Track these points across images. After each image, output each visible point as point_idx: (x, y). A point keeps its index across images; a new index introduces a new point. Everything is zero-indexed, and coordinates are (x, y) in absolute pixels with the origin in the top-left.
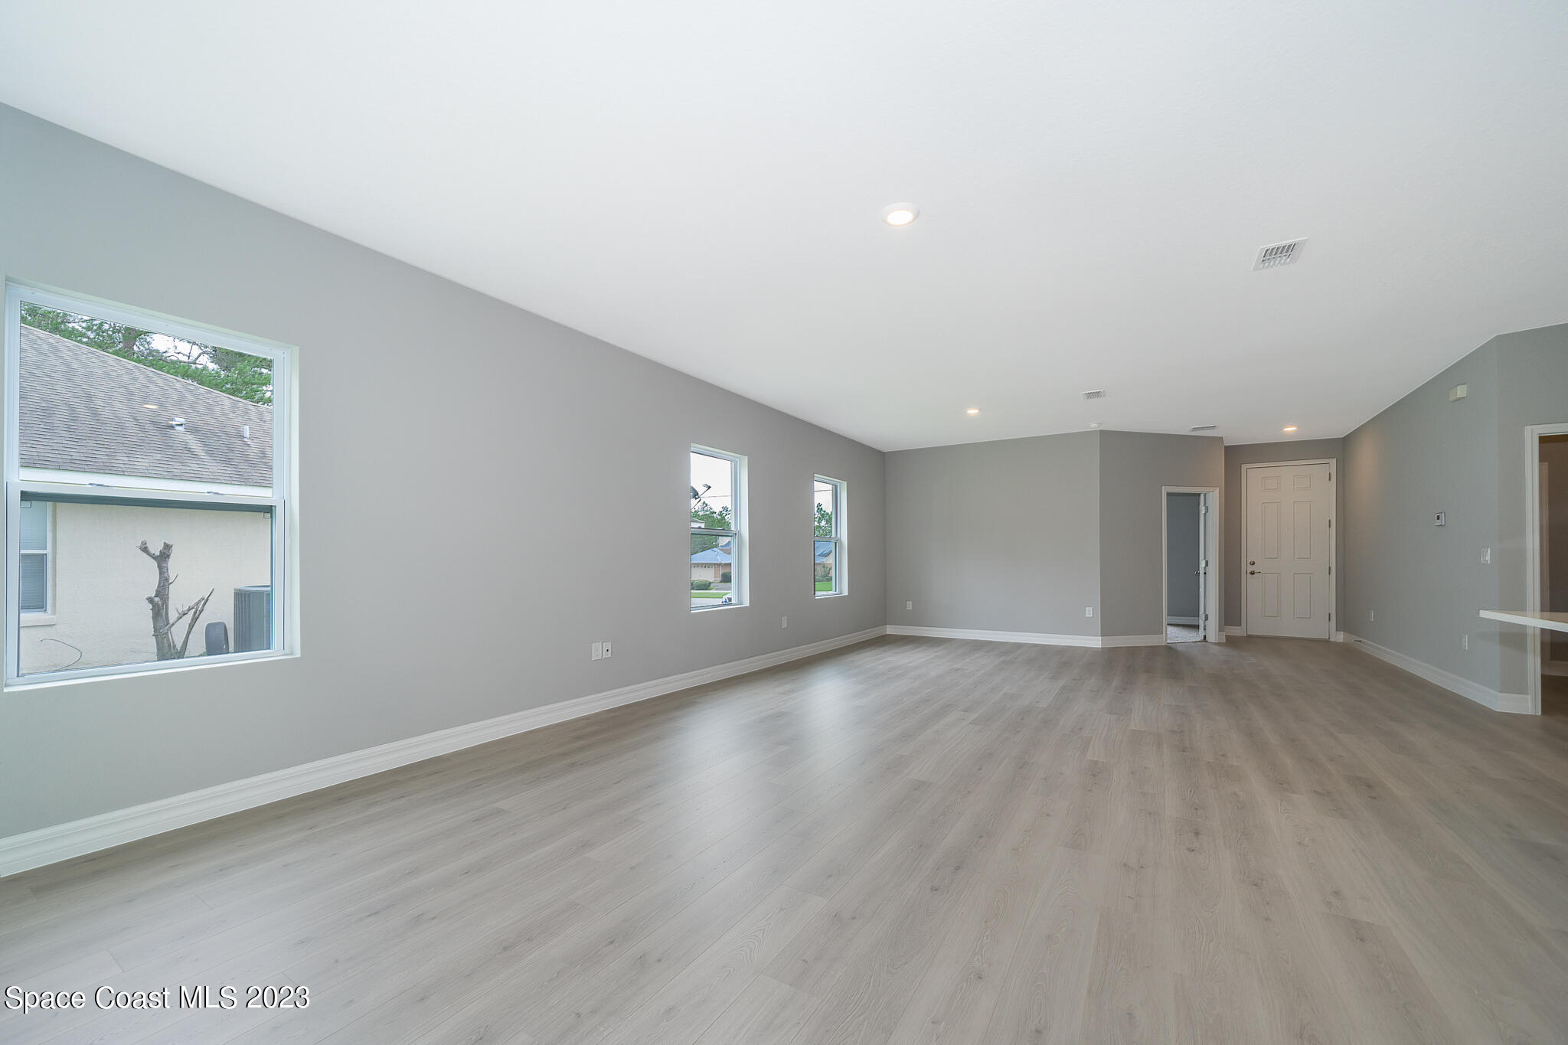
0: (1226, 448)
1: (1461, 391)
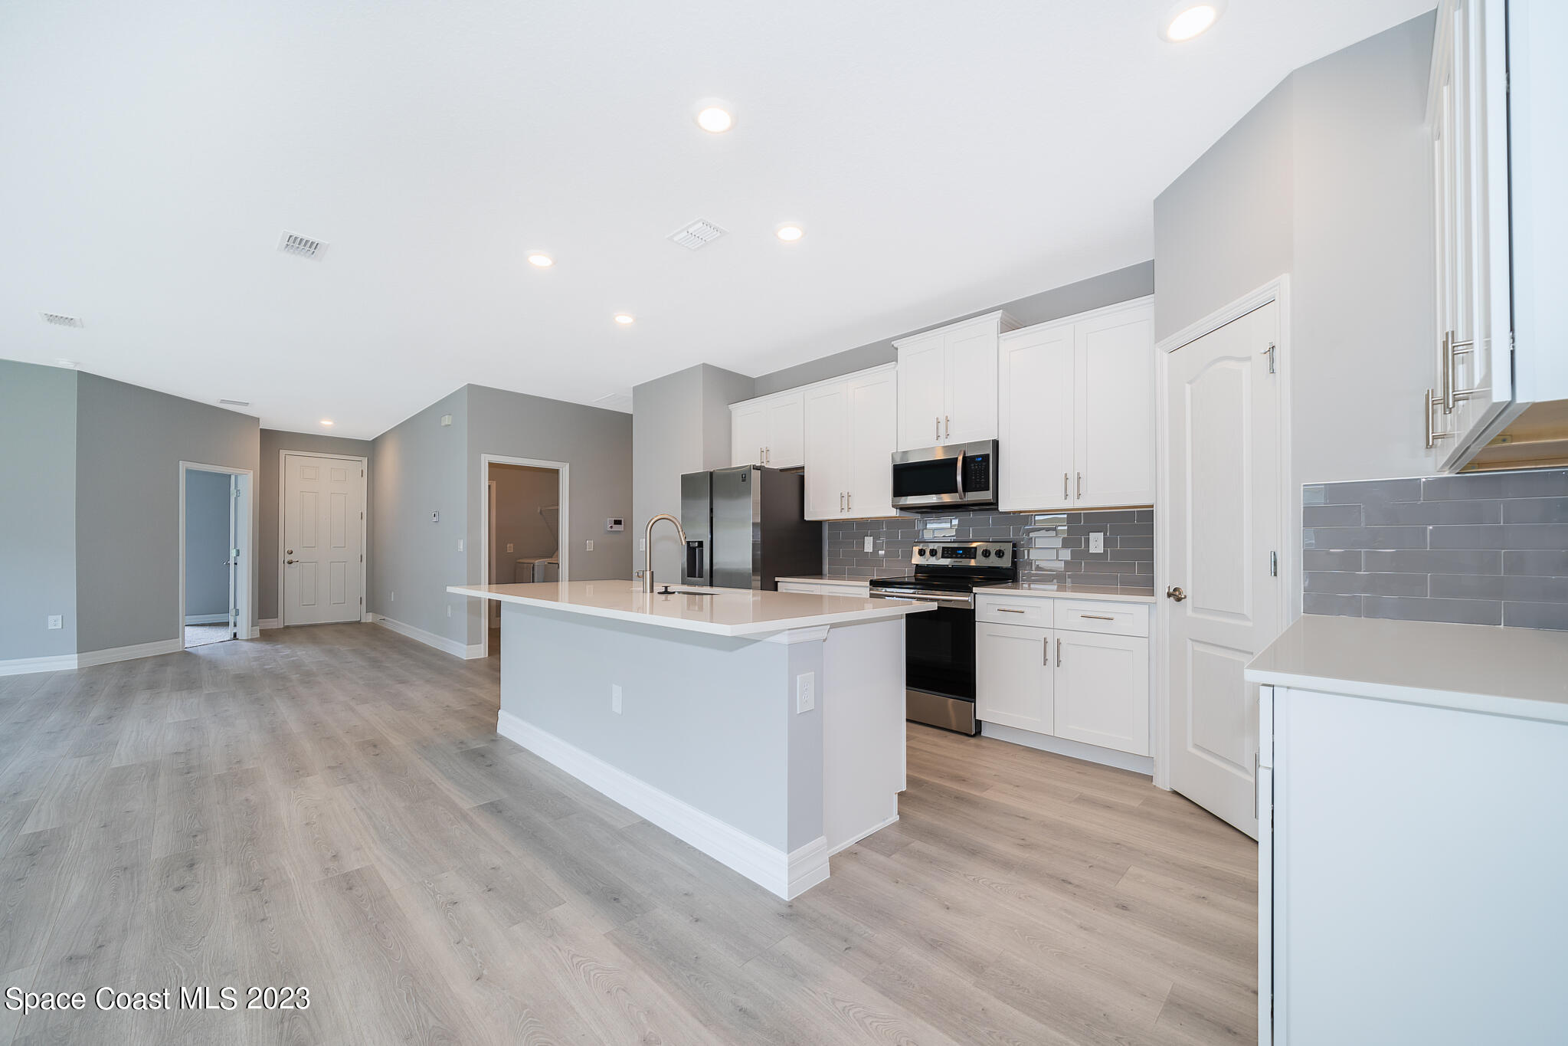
0: (262, 430)
1: (447, 420)
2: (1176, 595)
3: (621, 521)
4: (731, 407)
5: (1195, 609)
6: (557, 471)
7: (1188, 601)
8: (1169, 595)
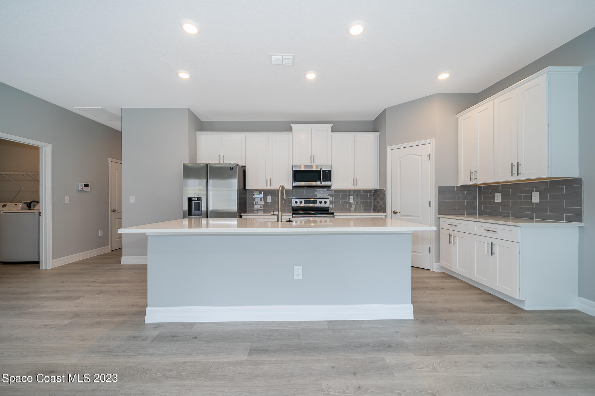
3: (88, 185)
4: (197, 132)
5: (401, 216)
6: (39, 149)
8: (392, 212)
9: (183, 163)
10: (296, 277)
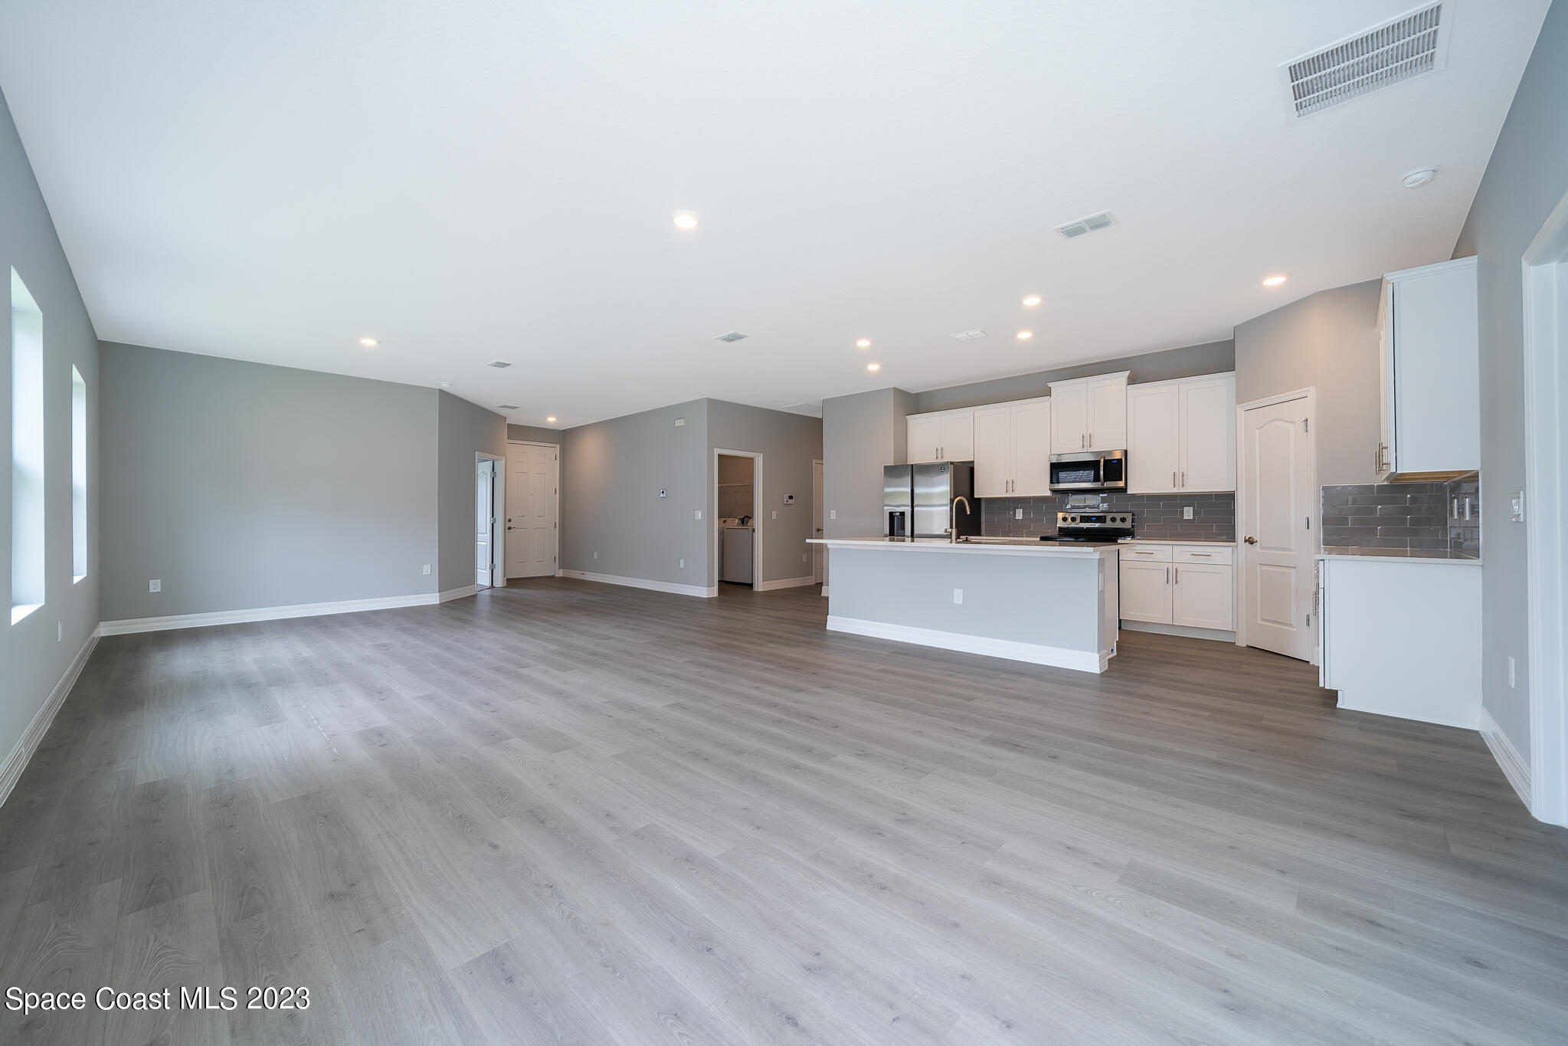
0: (511, 426)
1: (680, 423)
2: (1250, 541)
3: (792, 497)
4: (907, 417)
5: (1262, 548)
6: (752, 459)
7: (1258, 544)
8: (1246, 541)
9: (885, 467)
10: (955, 602)
